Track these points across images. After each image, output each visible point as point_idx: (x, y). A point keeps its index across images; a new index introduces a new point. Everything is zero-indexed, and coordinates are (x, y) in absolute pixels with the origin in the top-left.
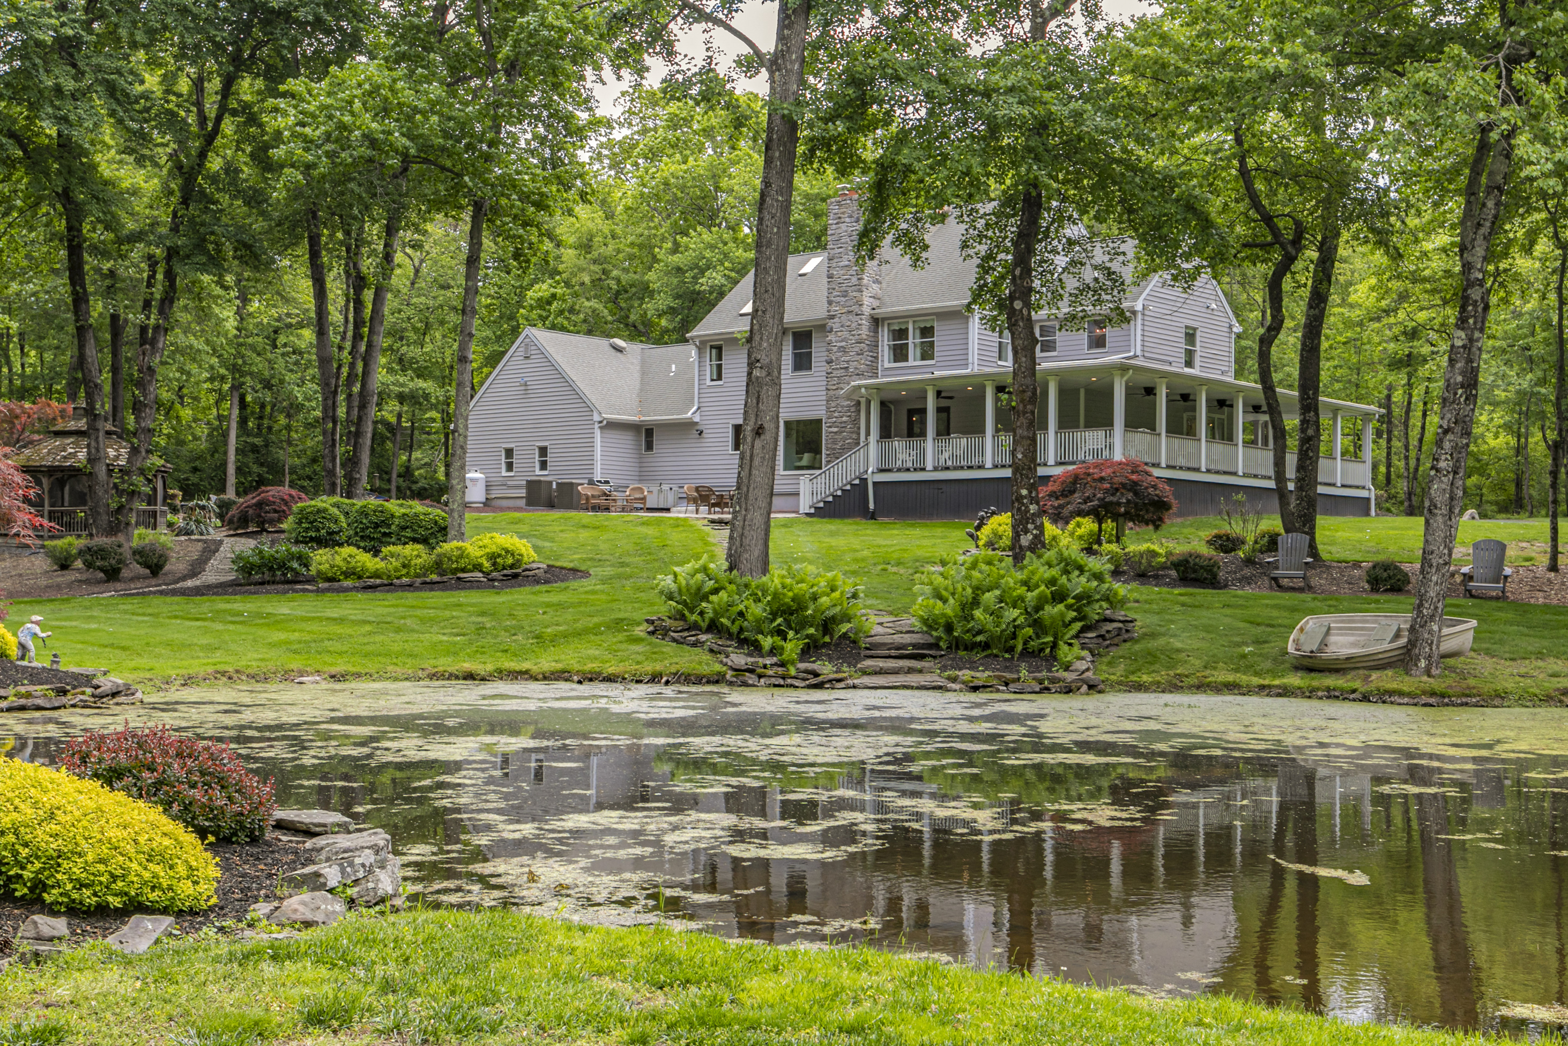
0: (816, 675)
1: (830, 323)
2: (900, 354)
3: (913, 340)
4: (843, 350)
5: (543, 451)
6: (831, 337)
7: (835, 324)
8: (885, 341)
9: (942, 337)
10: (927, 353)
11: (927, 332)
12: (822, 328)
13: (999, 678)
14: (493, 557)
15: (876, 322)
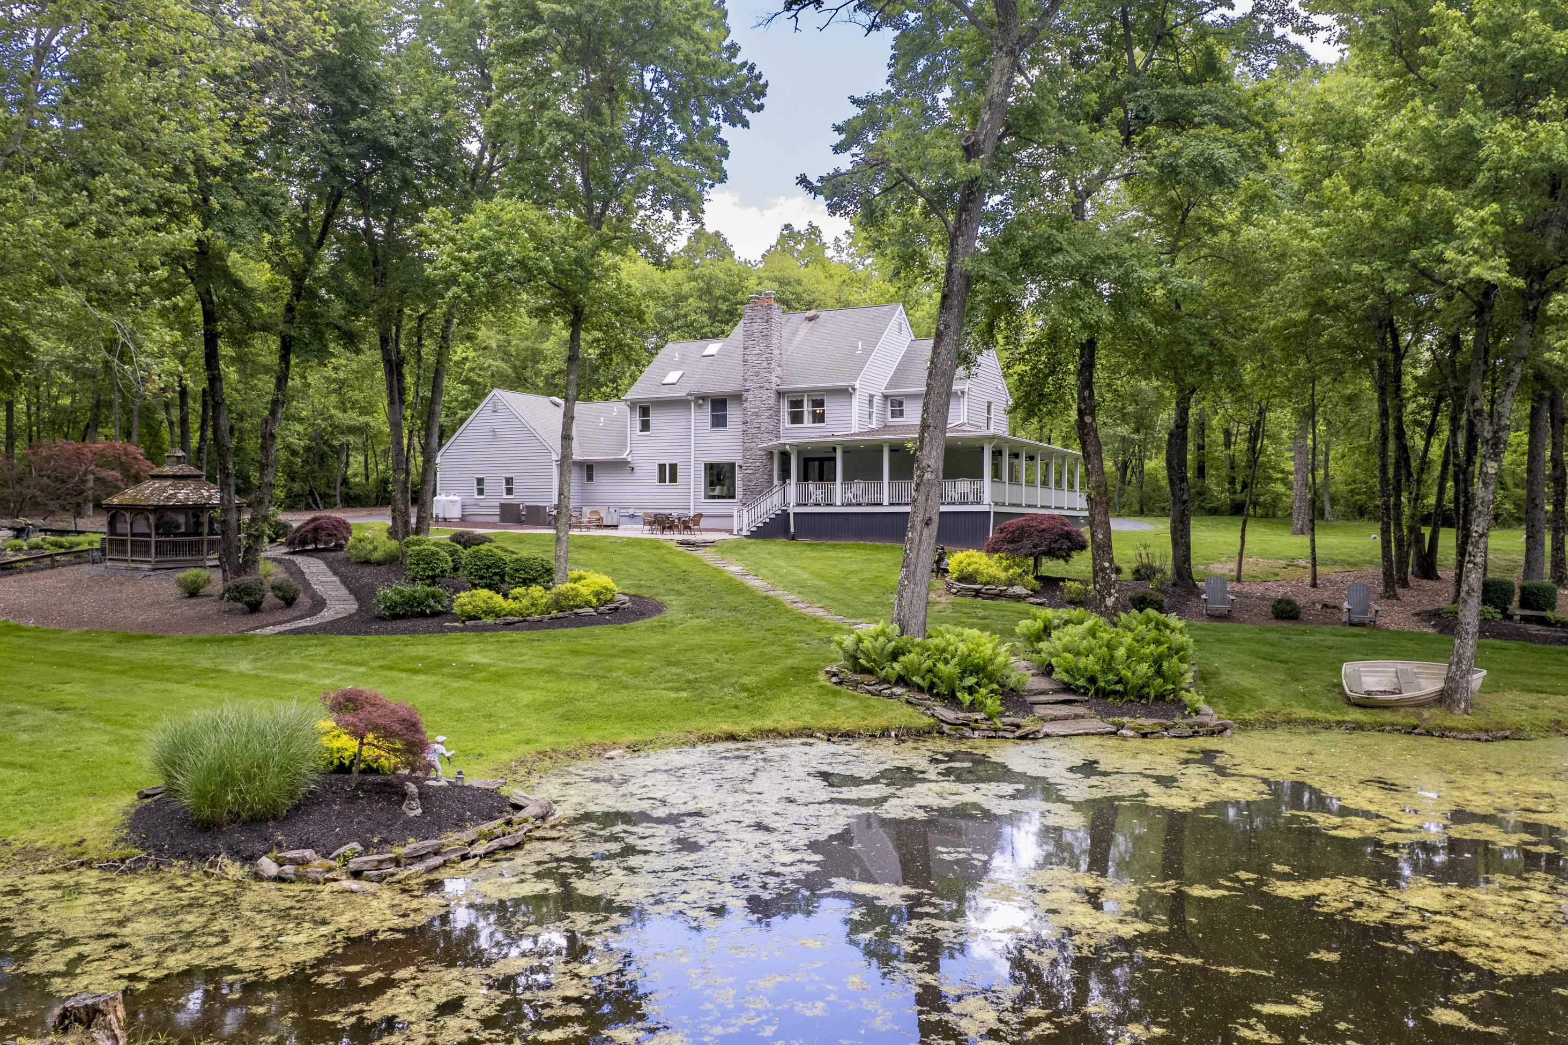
0: (1018, 726)
1: (745, 395)
2: (796, 418)
3: (807, 408)
4: (756, 414)
5: (509, 481)
6: (746, 405)
7: (749, 395)
8: (785, 409)
9: (831, 408)
10: (819, 418)
11: (820, 403)
12: (738, 397)
13: (1161, 725)
14: (597, 594)
15: (780, 394)
